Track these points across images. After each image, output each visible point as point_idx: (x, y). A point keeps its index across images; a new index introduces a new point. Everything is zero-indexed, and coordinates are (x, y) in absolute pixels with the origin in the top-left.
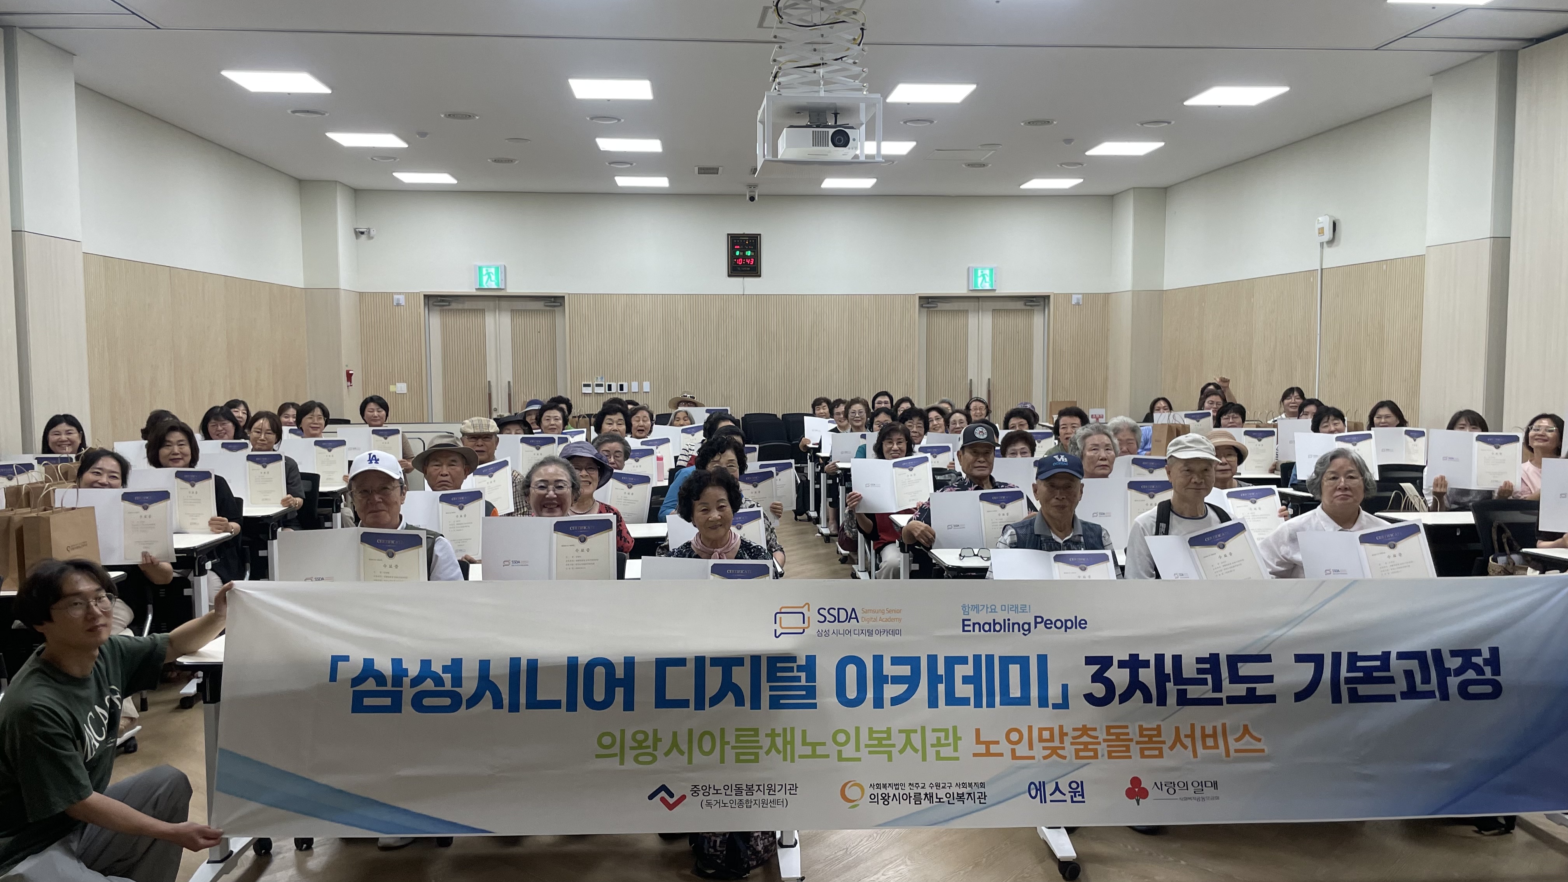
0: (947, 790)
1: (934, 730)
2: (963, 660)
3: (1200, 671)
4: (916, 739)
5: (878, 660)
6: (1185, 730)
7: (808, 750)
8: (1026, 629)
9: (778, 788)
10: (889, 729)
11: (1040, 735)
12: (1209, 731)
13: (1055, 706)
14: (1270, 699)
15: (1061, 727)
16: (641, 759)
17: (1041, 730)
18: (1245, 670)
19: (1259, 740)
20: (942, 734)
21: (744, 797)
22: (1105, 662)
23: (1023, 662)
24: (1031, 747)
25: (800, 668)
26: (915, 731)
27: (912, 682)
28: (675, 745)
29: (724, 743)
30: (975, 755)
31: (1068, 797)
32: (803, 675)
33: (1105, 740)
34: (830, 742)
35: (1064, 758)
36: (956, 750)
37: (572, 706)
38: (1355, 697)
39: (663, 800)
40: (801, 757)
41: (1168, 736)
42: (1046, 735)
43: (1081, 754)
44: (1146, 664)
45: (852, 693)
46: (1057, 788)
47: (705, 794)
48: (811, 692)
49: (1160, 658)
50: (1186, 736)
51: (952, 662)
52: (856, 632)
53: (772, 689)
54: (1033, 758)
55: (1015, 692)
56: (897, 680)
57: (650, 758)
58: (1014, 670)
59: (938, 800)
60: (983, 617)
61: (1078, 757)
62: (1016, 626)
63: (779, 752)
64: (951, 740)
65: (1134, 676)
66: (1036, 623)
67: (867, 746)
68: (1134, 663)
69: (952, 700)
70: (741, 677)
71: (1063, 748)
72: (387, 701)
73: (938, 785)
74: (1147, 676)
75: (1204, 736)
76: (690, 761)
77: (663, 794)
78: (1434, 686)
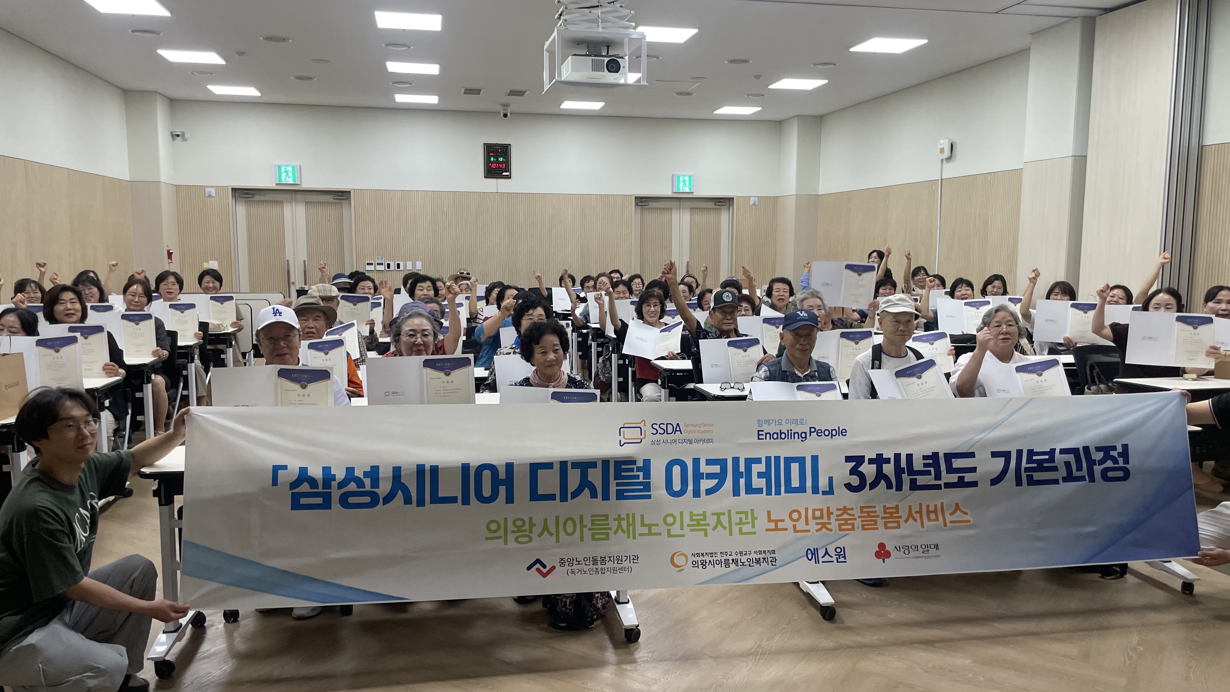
0: (748, 556)
1: (737, 513)
2: (758, 461)
3: (925, 465)
4: (724, 519)
5: (696, 461)
6: (915, 508)
7: (645, 530)
8: (803, 437)
9: (624, 558)
10: (704, 512)
11: (814, 514)
12: (932, 508)
13: (824, 493)
14: (974, 484)
15: (828, 508)
16: (520, 540)
17: (814, 511)
18: (957, 463)
19: (966, 514)
20: (743, 516)
21: (599, 566)
22: (859, 460)
23: (801, 461)
24: (807, 524)
25: (639, 469)
26: (724, 514)
27: (721, 477)
28: (546, 528)
29: (582, 526)
30: (767, 530)
31: (834, 559)
32: (641, 474)
33: (859, 517)
34: (661, 523)
35: (831, 530)
36: (753, 527)
37: (466, 501)
38: (1032, 482)
39: (538, 570)
40: (640, 535)
41: (903, 513)
42: (818, 514)
43: (843, 527)
44: (888, 461)
45: (677, 487)
46: (827, 553)
47: (570, 565)
48: (647, 487)
49: (897, 456)
50: (916, 512)
51: (750, 462)
52: (680, 441)
53: (618, 485)
54: (809, 531)
55: (795, 483)
56: (710, 476)
57: (527, 539)
58: (795, 467)
59: (742, 564)
60: (772, 429)
61: (841, 529)
62: (796, 435)
63: (624, 532)
64: (750, 520)
65: (879, 470)
66: (811, 432)
67: (688, 526)
68: (879, 460)
69: (750, 490)
70: (595, 476)
71: (830, 523)
72: (319, 500)
73: (741, 553)
74: (889, 469)
75: (928, 512)
76: (558, 540)
77: (538, 566)
78: (1084, 472)
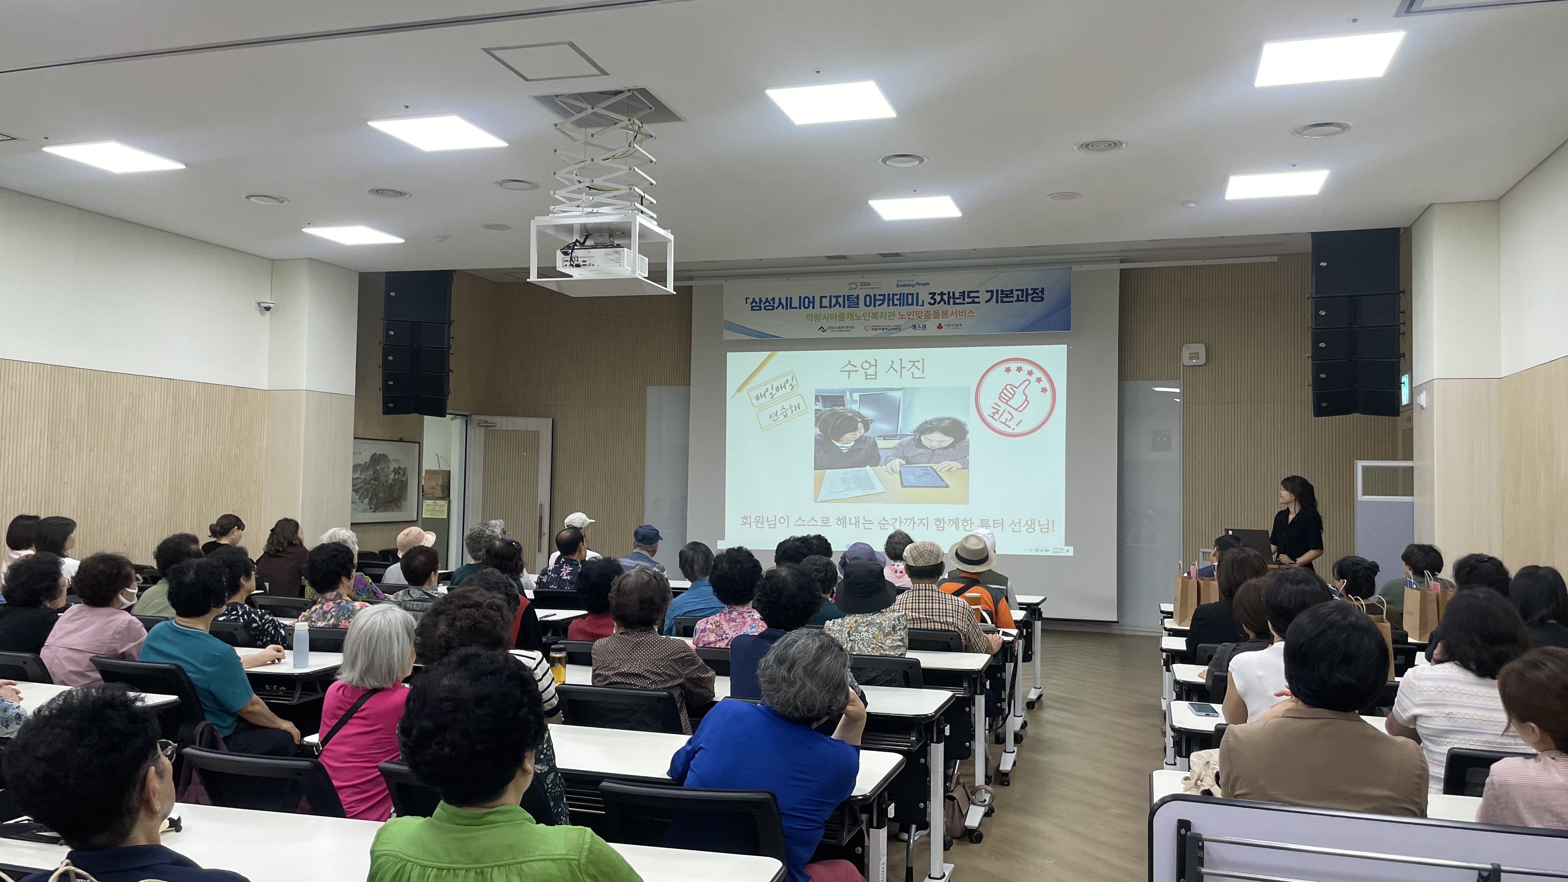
0: (891, 327)
1: (888, 312)
2: (897, 295)
3: (959, 296)
4: (884, 315)
5: (875, 295)
6: (955, 311)
7: (857, 318)
8: (913, 286)
9: (849, 327)
10: (877, 312)
13: (921, 306)
14: (979, 303)
15: (921, 311)
16: (816, 320)
17: (916, 312)
18: (972, 295)
19: (974, 313)
20: (890, 313)
21: (841, 329)
22: (934, 294)
23: (912, 295)
24: (913, 316)
25: (855, 298)
26: (884, 313)
27: (884, 300)
28: (824, 317)
29: (836, 317)
30: (899, 318)
31: (922, 328)
33: (933, 314)
34: (862, 316)
36: (894, 317)
37: (800, 308)
38: (1002, 302)
40: (855, 319)
41: (950, 313)
44: (945, 294)
45: (868, 304)
46: (919, 326)
47: (831, 328)
48: (858, 304)
49: (949, 293)
51: (893, 295)
52: (869, 288)
53: (848, 303)
54: (914, 319)
55: (910, 302)
56: (879, 300)
57: (818, 320)
58: (910, 297)
59: (888, 329)
60: (902, 284)
61: (925, 318)
62: (911, 286)
63: (850, 318)
64: (893, 315)
65: (942, 297)
66: (916, 285)
67: (871, 317)
68: (942, 294)
69: (894, 305)
70: (841, 300)
71: (922, 316)
72: (758, 308)
74: (945, 297)
75: (959, 312)
76: (828, 321)
77: (822, 328)
78: (1024, 298)
